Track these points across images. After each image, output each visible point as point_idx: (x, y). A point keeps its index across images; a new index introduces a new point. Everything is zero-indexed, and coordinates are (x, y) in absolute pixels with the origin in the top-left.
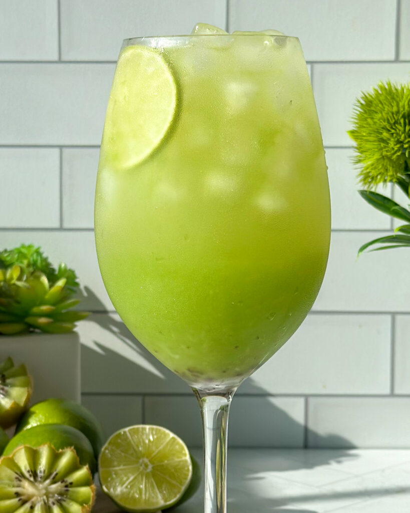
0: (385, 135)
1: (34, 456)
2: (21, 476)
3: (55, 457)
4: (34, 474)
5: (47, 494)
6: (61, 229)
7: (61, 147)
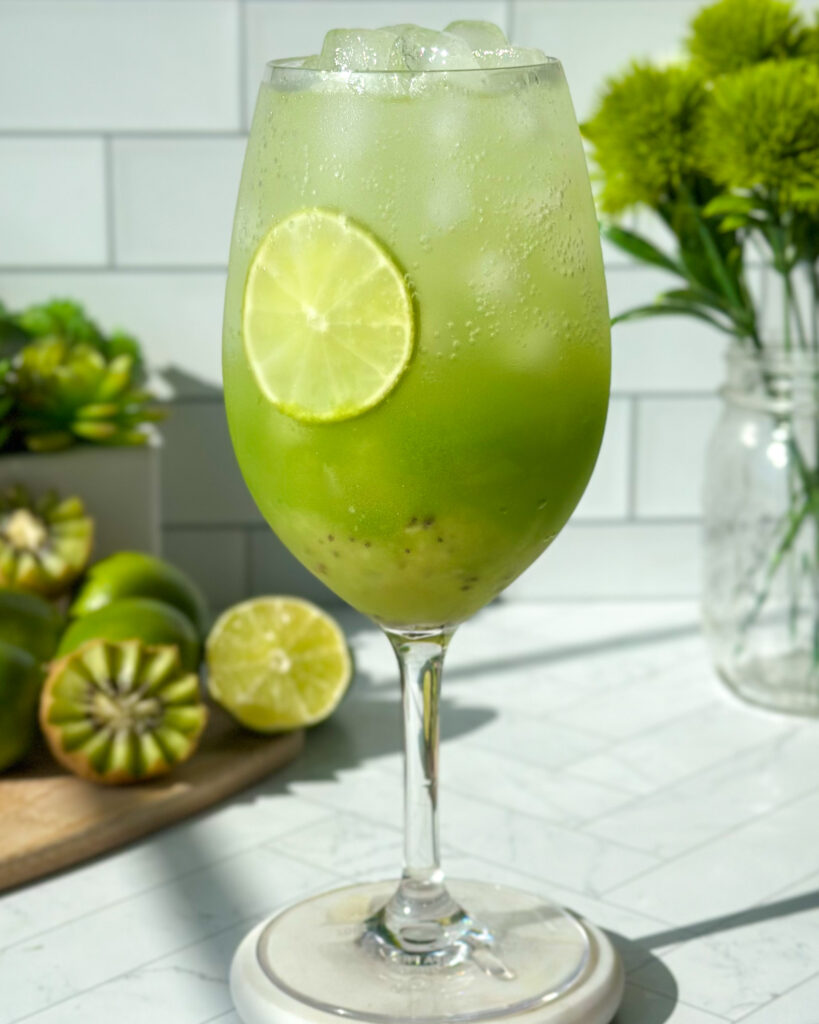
0: (643, 148)
1: (114, 656)
2: (94, 687)
3: (145, 659)
4: (114, 682)
5: (134, 716)
6: (112, 268)
7: (108, 136)
